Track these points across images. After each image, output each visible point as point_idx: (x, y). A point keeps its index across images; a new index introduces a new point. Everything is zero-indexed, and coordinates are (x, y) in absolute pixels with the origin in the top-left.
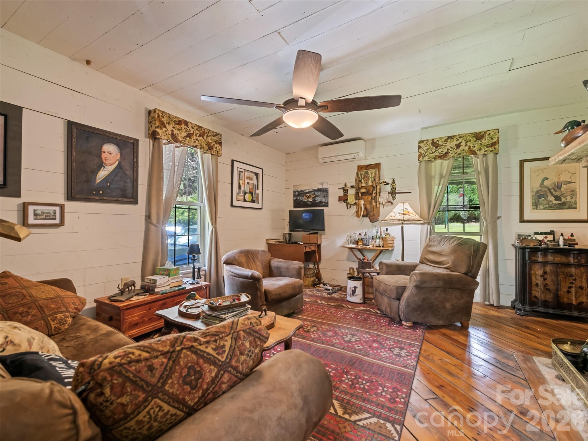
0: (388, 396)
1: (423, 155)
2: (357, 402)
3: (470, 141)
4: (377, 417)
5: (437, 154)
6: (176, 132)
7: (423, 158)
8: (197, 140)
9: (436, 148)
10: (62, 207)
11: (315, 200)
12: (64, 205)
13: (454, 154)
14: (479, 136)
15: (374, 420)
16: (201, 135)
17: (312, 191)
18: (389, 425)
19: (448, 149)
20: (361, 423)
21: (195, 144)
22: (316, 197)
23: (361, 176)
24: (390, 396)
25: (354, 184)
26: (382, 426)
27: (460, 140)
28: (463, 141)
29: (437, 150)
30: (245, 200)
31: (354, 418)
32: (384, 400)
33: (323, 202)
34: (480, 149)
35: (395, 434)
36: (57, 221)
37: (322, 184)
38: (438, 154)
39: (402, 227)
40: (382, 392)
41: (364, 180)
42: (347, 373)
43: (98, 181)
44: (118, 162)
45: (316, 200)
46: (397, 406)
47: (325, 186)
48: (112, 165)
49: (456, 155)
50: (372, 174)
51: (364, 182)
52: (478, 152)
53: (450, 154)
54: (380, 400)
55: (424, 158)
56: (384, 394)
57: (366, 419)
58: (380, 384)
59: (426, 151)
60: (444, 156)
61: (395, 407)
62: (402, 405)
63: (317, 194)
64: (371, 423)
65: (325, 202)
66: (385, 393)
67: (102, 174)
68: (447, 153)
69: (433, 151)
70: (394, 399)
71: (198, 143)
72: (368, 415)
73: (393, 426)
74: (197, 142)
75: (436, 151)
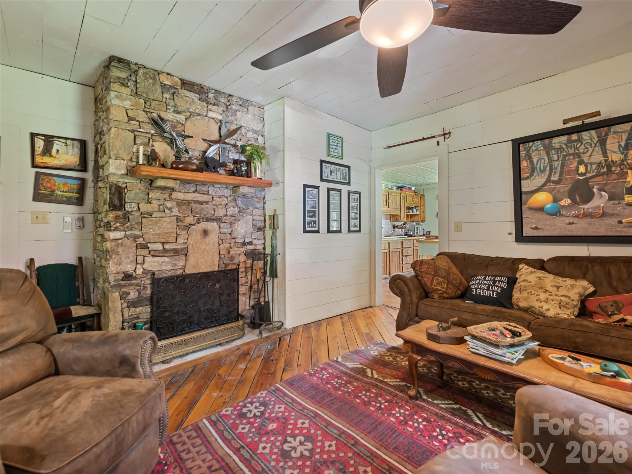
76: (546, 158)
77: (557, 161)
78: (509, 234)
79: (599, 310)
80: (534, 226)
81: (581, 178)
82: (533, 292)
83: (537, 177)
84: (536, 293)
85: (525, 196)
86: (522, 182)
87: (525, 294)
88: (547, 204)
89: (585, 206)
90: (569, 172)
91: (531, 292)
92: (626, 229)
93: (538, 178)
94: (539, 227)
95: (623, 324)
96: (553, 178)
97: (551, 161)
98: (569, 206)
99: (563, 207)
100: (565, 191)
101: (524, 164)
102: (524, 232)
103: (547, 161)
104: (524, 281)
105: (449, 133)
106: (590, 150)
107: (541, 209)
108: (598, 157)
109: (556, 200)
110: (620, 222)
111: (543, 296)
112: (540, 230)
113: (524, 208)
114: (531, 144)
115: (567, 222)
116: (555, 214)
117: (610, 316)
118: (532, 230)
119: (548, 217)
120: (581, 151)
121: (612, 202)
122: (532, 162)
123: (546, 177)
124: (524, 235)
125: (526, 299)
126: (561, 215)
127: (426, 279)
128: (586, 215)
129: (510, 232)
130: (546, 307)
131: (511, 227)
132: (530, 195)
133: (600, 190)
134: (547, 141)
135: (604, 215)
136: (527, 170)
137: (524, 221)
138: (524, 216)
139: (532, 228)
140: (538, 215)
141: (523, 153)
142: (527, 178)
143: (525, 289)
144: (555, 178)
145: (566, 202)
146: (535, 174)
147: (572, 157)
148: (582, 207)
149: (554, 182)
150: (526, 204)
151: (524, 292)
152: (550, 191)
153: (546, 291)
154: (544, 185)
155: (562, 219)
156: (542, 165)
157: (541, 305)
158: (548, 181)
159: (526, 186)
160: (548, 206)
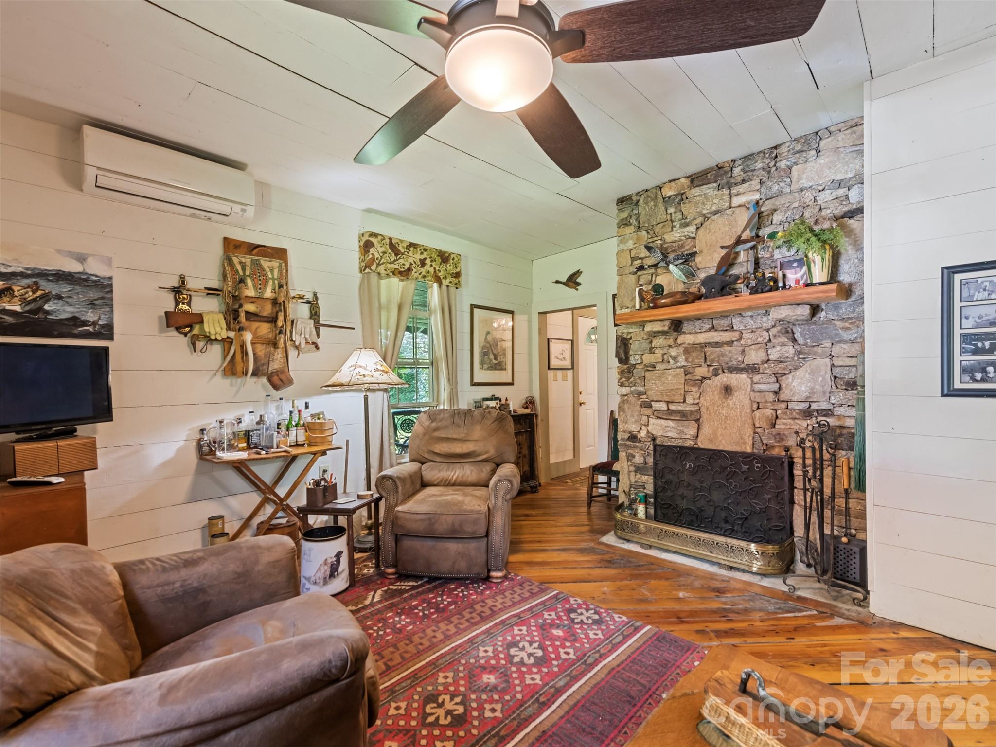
1: (377, 261)
3: (435, 261)
5: (396, 266)
7: (377, 267)
9: (396, 255)
11: (40, 309)
13: (418, 274)
14: (444, 258)
17: (23, 275)
19: (411, 264)
22: (46, 297)
23: (244, 269)
25: (214, 282)
27: (425, 255)
28: (428, 257)
29: (397, 260)
33: (85, 323)
34: (445, 278)
37: (81, 259)
38: (399, 268)
39: (366, 399)
41: (253, 280)
45: (48, 313)
47: (96, 268)
49: (420, 276)
50: (272, 271)
51: (255, 287)
52: (443, 281)
53: (413, 272)
55: (379, 267)
59: (381, 255)
60: (405, 274)
63: (47, 286)
65: (94, 324)
68: (409, 270)
69: (392, 259)
75: (395, 261)
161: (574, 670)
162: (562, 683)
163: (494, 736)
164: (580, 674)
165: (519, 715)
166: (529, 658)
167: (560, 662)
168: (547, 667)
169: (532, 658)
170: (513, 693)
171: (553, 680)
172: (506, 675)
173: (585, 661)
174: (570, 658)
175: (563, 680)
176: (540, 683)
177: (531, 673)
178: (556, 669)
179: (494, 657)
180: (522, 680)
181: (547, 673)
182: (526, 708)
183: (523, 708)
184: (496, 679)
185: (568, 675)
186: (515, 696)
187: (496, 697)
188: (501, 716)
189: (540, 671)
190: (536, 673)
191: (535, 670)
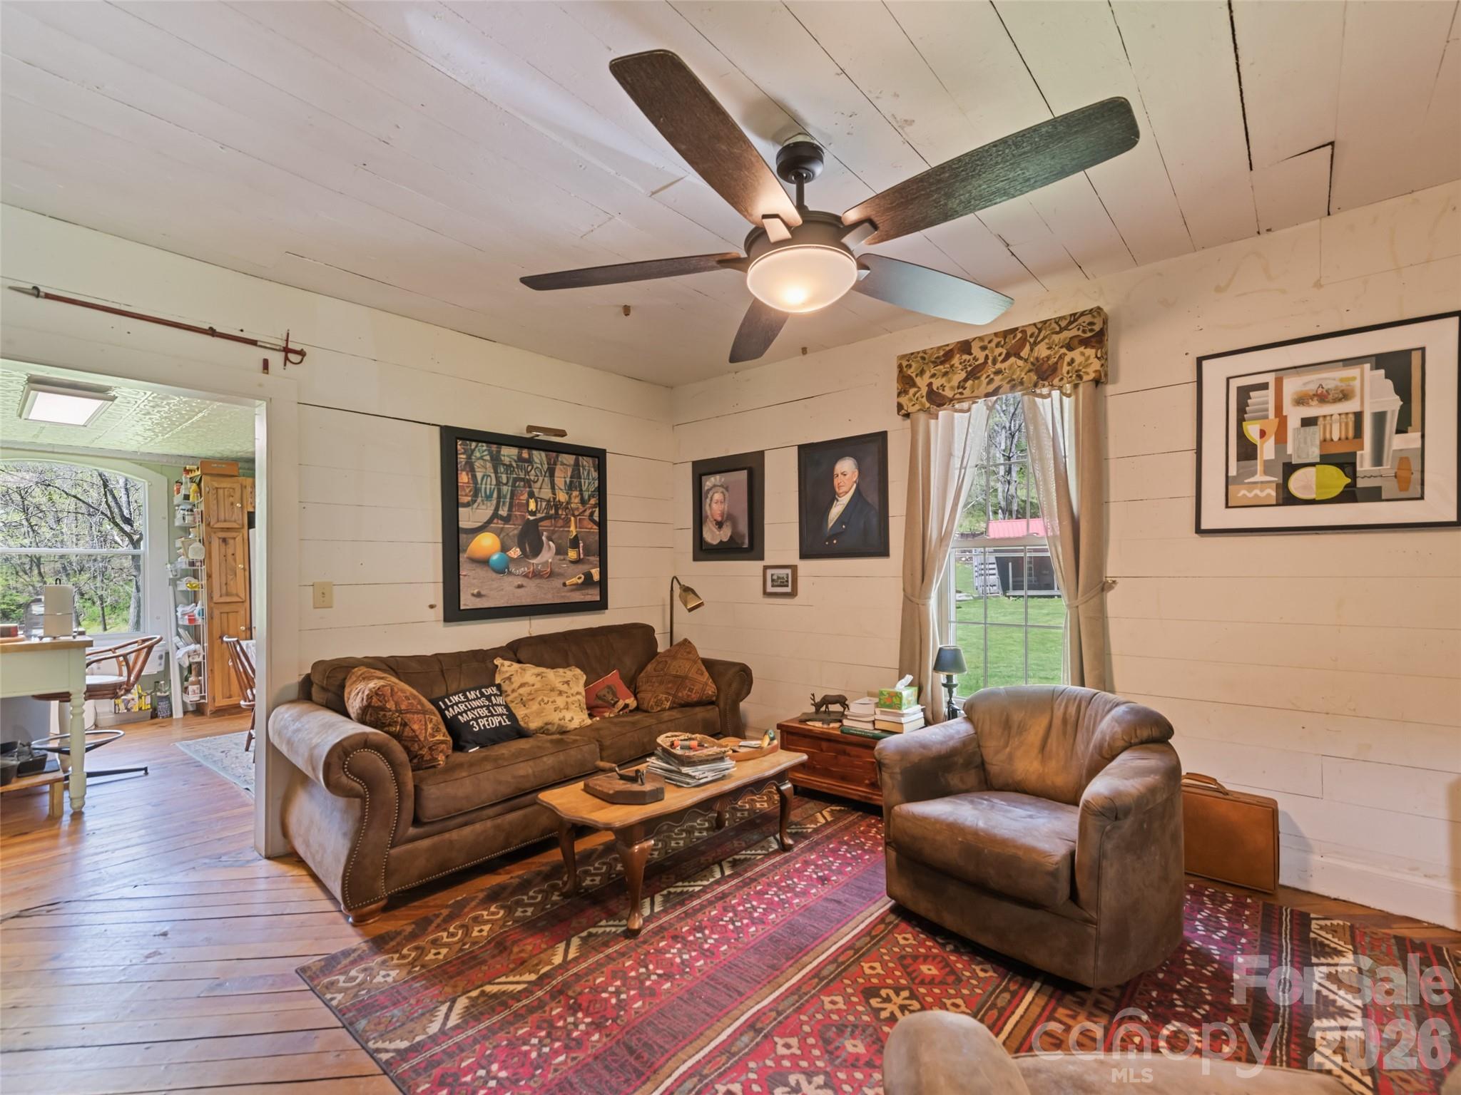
0: (468, 1078)
2: (496, 1019)
4: (435, 1034)
6: (937, 383)
8: (998, 372)
10: (794, 568)
12: (796, 566)
15: (434, 1028)
16: (1012, 352)
18: (404, 1045)
20: (444, 1008)
21: (991, 388)
24: (466, 1084)
26: (413, 1034)
30: (1287, 499)
31: (462, 1002)
32: (464, 1065)
35: (380, 1045)
36: (788, 590)
40: (488, 1072)
42: (597, 1026)
43: (830, 525)
44: (855, 486)
46: (428, 1079)
48: (847, 493)
54: (469, 1058)
56: (482, 1073)
57: (447, 1017)
58: (518, 1080)
61: (430, 1076)
62: (423, 1091)
64: (432, 1022)
66: (481, 1077)
67: (836, 511)
70: (450, 1085)
71: (1002, 380)
72: (451, 1024)
73: (397, 1051)
74: (998, 378)
76: (493, 475)
77: (506, 484)
78: (432, 607)
79: (600, 702)
80: (475, 592)
81: (531, 518)
82: (546, 700)
83: (482, 507)
84: (551, 700)
85: (464, 536)
86: (460, 509)
87: (534, 707)
88: (494, 553)
89: (534, 561)
90: (520, 505)
91: (543, 700)
92: (569, 594)
93: (484, 507)
94: (483, 593)
95: (627, 710)
96: (501, 512)
97: (499, 483)
98: (519, 559)
99: (512, 560)
100: (514, 536)
101: (464, 478)
102: (462, 603)
103: (494, 482)
104: (522, 685)
105: (302, 353)
106: (541, 479)
107: (484, 562)
108: (546, 493)
109: (504, 549)
110: (564, 584)
111: (561, 701)
112: (484, 599)
113: (463, 557)
114: (474, 444)
115: (516, 584)
116: (502, 571)
117: (614, 705)
118: (473, 598)
119: (494, 575)
120: (532, 478)
121: (559, 557)
122: (474, 477)
123: (493, 508)
124: (462, 608)
125: (539, 713)
126: (510, 573)
127: (416, 727)
128: (536, 575)
129: (433, 603)
130: (568, 715)
131: (436, 594)
132: (470, 536)
133: (549, 539)
134: (494, 448)
135: (552, 575)
136: (467, 490)
137: (461, 582)
138: (462, 573)
139: (473, 595)
140: (482, 572)
141: (462, 458)
142: (467, 505)
143: (530, 697)
144: (503, 512)
145: (515, 552)
146: (479, 500)
147: (522, 484)
148: (532, 561)
149: (502, 518)
150: (465, 551)
151: (531, 703)
152: (498, 533)
153: (561, 693)
154: (490, 521)
155: (510, 579)
156: (488, 487)
157: (561, 715)
158: (495, 515)
159: (467, 518)
160: (495, 557)
161: (724, 1062)
162: (745, 1039)
163: (825, 978)
164: (714, 1057)
165: (801, 998)
166: (798, 1083)
167: (743, 1078)
168: (766, 1067)
169: (793, 1083)
170: (813, 1023)
171: (757, 1044)
172: (831, 1053)
173: (700, 1081)
174: (725, 1085)
175: (742, 1045)
176: (776, 1039)
177: (793, 1057)
178: (752, 1065)
179: (860, 1086)
180: (803, 1045)
181: (766, 1056)
182: (794, 1005)
183: (797, 1005)
184: (844, 1047)
185: (734, 1055)
186: (810, 1019)
187: (835, 1017)
188: (822, 997)
189: (778, 1059)
190: (783, 1057)
191: (786, 1063)
